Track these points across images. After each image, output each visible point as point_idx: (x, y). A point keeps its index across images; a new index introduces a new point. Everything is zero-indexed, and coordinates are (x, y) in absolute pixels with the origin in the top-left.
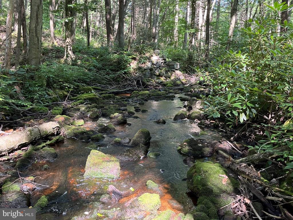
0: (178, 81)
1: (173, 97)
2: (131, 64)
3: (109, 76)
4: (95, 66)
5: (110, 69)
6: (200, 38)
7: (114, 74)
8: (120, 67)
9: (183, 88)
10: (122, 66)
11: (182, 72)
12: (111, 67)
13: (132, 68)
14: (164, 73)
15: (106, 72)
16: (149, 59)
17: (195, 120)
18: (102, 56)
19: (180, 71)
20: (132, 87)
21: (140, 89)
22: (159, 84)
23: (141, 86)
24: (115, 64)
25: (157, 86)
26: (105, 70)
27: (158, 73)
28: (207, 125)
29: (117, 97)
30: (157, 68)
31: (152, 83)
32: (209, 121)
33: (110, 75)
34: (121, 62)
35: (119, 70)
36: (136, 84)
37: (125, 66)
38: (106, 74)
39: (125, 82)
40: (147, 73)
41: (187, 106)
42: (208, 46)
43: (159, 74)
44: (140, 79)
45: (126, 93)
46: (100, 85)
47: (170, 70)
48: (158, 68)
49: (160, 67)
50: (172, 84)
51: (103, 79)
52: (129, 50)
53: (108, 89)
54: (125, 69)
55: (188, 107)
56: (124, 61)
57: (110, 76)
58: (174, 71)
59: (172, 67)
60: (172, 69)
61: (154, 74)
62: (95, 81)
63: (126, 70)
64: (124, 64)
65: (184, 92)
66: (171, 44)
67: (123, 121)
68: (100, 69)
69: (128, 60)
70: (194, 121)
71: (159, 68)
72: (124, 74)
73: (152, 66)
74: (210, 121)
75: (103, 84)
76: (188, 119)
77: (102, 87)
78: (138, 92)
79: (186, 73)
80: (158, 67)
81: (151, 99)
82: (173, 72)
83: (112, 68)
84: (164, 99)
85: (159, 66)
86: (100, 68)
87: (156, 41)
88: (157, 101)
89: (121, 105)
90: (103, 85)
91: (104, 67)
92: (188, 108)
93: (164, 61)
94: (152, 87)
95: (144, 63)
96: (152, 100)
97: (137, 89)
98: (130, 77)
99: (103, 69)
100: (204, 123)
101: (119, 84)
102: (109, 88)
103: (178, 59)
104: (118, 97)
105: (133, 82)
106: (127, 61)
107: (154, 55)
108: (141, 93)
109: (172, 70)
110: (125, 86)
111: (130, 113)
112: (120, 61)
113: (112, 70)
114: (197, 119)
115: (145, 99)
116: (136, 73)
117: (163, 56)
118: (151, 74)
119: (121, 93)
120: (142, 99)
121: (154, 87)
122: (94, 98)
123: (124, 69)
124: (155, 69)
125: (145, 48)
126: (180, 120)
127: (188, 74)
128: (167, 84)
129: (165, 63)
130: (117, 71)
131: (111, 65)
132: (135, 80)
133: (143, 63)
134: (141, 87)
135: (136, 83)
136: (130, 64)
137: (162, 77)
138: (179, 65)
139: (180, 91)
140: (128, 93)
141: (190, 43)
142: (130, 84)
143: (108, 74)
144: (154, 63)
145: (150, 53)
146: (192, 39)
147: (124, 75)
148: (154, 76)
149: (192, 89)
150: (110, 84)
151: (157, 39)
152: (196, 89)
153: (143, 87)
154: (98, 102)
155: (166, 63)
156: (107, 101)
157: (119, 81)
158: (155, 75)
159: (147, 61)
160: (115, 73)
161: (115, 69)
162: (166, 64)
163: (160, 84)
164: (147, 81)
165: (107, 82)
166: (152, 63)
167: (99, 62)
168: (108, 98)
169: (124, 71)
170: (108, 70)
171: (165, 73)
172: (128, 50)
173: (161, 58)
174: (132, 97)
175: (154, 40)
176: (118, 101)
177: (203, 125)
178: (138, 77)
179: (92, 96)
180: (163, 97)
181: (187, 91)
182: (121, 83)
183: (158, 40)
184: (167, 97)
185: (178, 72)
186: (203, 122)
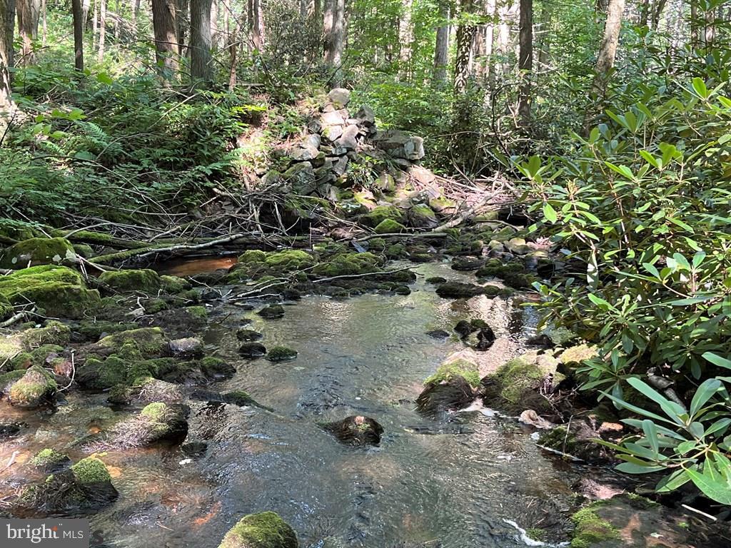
0: (421, 205)
1: (407, 277)
2: (238, 141)
3: (149, 185)
4: (93, 150)
5: (156, 161)
6: (493, 50)
7: (171, 178)
8: (196, 150)
9: (444, 237)
10: (203, 148)
11: (435, 171)
12: (159, 152)
13: (244, 155)
14: (368, 174)
15: (140, 172)
16: (311, 122)
17: (525, 416)
18: (126, 110)
19: (426, 166)
20: (241, 229)
21: (274, 237)
22: (347, 216)
23: (277, 224)
24: (176, 140)
25: (340, 225)
26: (134, 162)
27: (345, 175)
28: (589, 450)
29: (169, 282)
30: (341, 156)
31: (321, 212)
32: (593, 422)
33: (155, 184)
34: (199, 131)
35: (191, 164)
36: (260, 217)
37: (214, 147)
38: (141, 181)
39: (215, 210)
40: (301, 174)
41: (474, 330)
42: (527, 74)
43: (348, 178)
44: (273, 199)
45: (216, 256)
46: (110, 223)
47: (388, 162)
48: (345, 154)
49: (351, 153)
50: (395, 219)
51: (125, 201)
52: (231, 88)
53: (144, 241)
54: (217, 161)
55: (475, 334)
56: (212, 130)
57: (156, 189)
58: (405, 169)
59: (396, 152)
60: (398, 161)
61: (330, 178)
62: (92, 206)
63: (217, 166)
64: (210, 139)
65: (450, 254)
66: (389, 70)
67: (167, 427)
68: (115, 160)
69: (227, 124)
70: (517, 421)
71: (349, 157)
72: (211, 178)
73: (322, 146)
74: (598, 425)
75: (124, 218)
76: (486, 404)
77: (120, 234)
78: (261, 256)
79: (450, 174)
80: (345, 151)
81: (316, 291)
82: (403, 173)
83: (165, 155)
84: (371, 289)
85: (349, 150)
86: (116, 157)
87: (337, 59)
88: (340, 300)
89: (178, 323)
90: (123, 226)
91: (132, 151)
92: (479, 337)
93: (366, 129)
94: (320, 229)
95: (292, 137)
96: (318, 293)
97: (259, 239)
98: (234, 191)
99: (127, 160)
100: (573, 440)
101: (192, 218)
102: (149, 235)
103: (416, 122)
104: (173, 278)
105: (248, 210)
106: (222, 131)
107: (329, 108)
108: (274, 261)
109: (395, 165)
110: (213, 225)
111: (214, 368)
112: (195, 128)
113: (164, 165)
114: (532, 412)
115: (291, 292)
116: (260, 176)
117: (362, 110)
118: (316, 178)
119: (198, 255)
120: (278, 289)
121: (329, 229)
122: (61, 290)
123: (211, 159)
124: (335, 159)
125: (294, 81)
126: (450, 412)
127: (456, 179)
128: (380, 218)
129: (370, 135)
130: (185, 168)
131: (161, 144)
132: (256, 202)
133: (285, 137)
134: (276, 231)
135: (256, 214)
136: (234, 141)
137: (361, 191)
138: (425, 144)
139: (432, 248)
140: (225, 257)
141: (460, 66)
142: (232, 219)
143: (146, 179)
144: (328, 136)
145: (312, 99)
146: (466, 49)
147: (211, 184)
148: (328, 185)
149: (481, 242)
150: (156, 220)
151: (341, 54)
152: (495, 241)
153: (285, 231)
154: (80, 308)
155: (375, 139)
156: (122, 302)
157: (192, 206)
158: (332, 182)
159: (303, 129)
160: (176, 176)
161: (176, 162)
162: (376, 142)
163: (353, 218)
164: (303, 208)
165: (143, 210)
166: (322, 139)
167: (112, 132)
168: (127, 287)
169: (211, 166)
170: (145, 162)
171: (372, 174)
172: (227, 86)
173: (355, 117)
174: (237, 277)
175: (331, 57)
176: (170, 302)
177: (570, 449)
178: (266, 193)
179: (53, 283)
180: (366, 278)
181: (460, 247)
182: (198, 214)
183: (345, 59)
184: (383, 278)
185: (420, 172)
186: (571, 436)
